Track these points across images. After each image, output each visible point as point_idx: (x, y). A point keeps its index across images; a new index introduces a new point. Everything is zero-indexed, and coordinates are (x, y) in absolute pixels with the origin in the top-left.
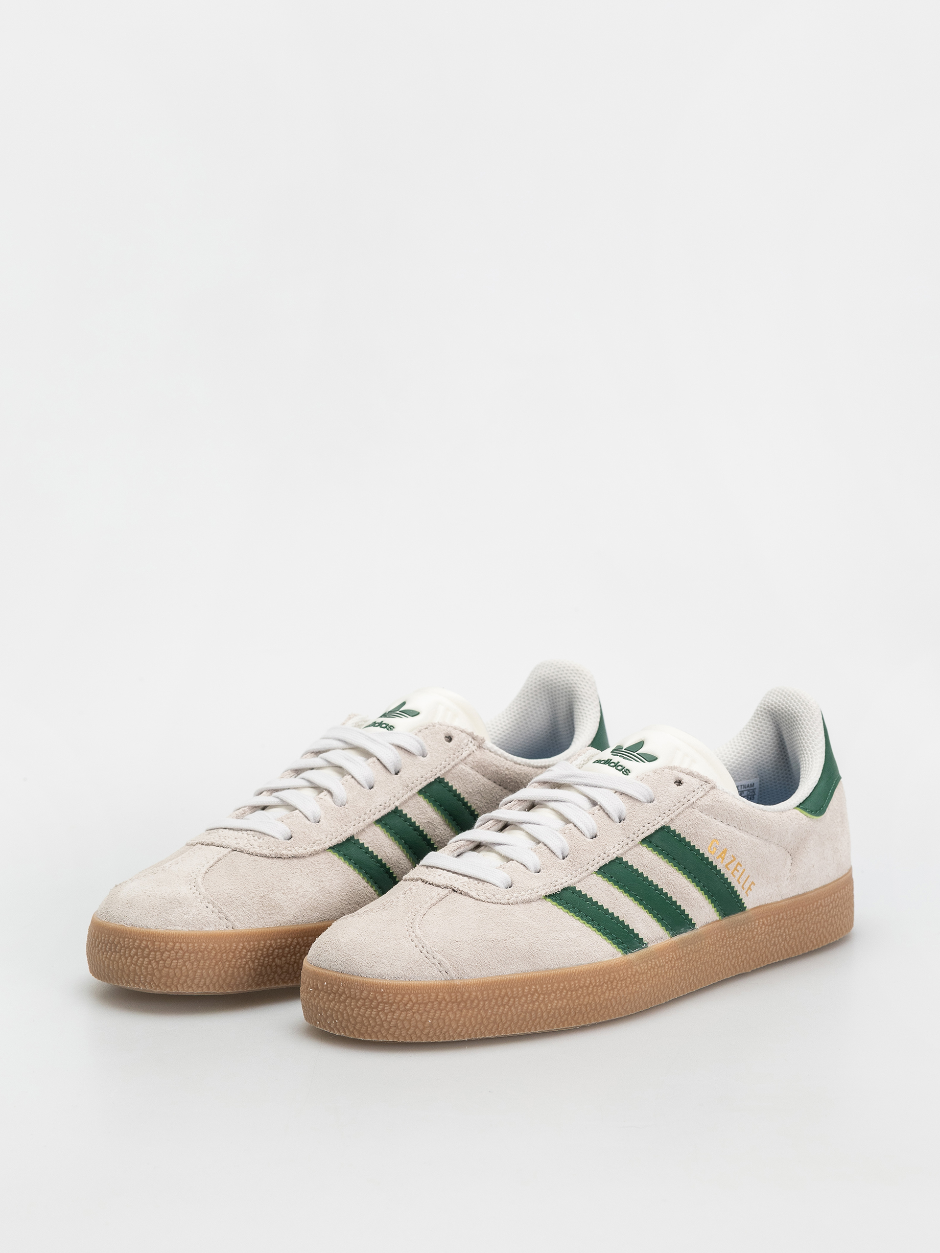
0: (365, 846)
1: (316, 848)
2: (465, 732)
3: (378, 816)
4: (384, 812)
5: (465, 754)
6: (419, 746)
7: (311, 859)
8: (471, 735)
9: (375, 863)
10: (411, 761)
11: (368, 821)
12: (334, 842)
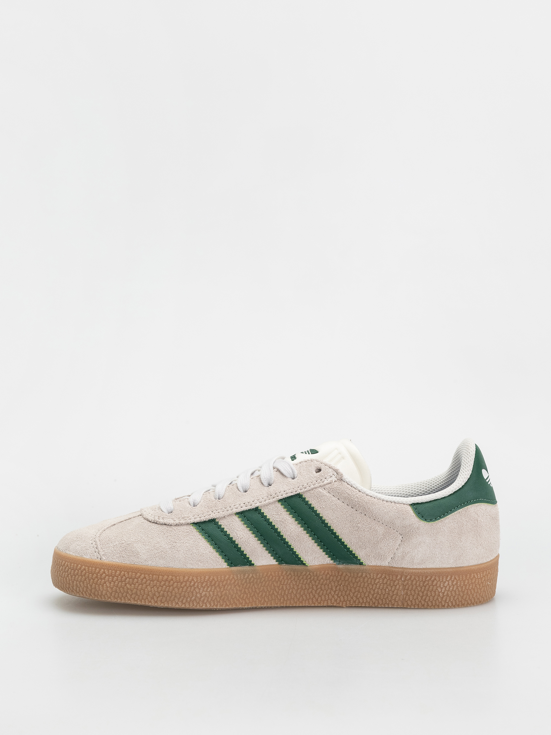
0: (222, 527)
1: (182, 521)
2: (332, 469)
3: (240, 510)
4: (245, 508)
5: (326, 482)
6: (291, 471)
7: (175, 528)
8: (337, 471)
9: (226, 539)
10: (282, 480)
11: (230, 512)
12: (198, 520)
